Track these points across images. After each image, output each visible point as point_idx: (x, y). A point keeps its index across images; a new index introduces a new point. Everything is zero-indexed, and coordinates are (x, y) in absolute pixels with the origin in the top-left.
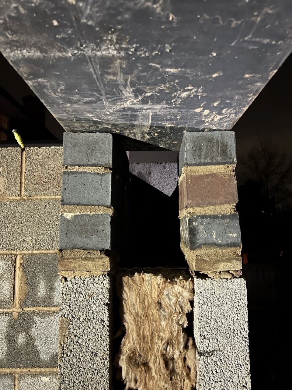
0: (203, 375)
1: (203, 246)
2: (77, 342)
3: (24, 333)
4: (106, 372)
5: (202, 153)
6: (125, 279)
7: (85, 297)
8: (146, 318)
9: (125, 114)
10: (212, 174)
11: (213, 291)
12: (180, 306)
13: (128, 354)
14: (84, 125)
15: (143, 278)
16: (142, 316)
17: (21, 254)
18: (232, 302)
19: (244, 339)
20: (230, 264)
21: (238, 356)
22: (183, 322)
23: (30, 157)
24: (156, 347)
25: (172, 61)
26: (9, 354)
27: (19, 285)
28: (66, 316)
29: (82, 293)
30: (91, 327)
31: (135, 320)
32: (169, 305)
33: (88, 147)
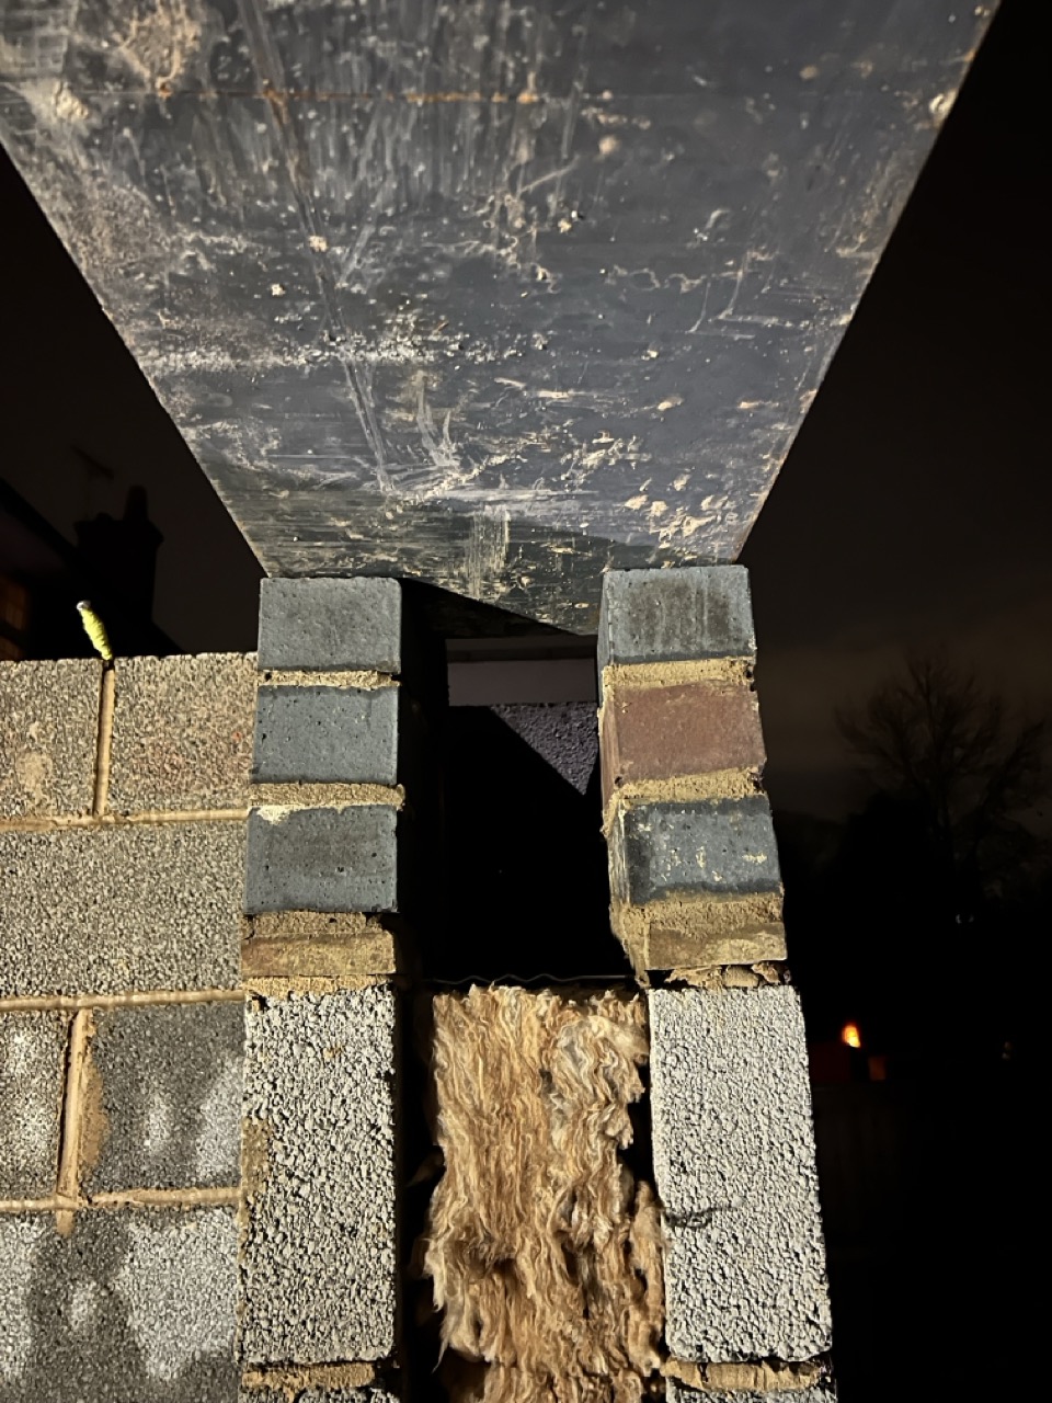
0: (684, 1287)
1: (668, 894)
2: (296, 1195)
3: (94, 1284)
4: (385, 1288)
5: (658, 628)
6: (441, 1002)
7: (319, 1055)
8: (507, 1120)
9: (437, 519)
10: (689, 686)
11: (705, 1025)
12: (607, 1080)
13: (453, 1235)
14: (321, 552)
15: (493, 999)
16: (494, 1115)
17: (88, 1008)
18: (761, 1058)
19: (803, 1170)
20: (752, 944)
21: (786, 1225)
22: (617, 1130)
23: (129, 689)
24: (538, 1210)
25: (551, 372)
26: (39, 1362)
27: (81, 1112)
28: (263, 1114)
29: (310, 1044)
30: (340, 1148)
31: (472, 1129)
32: (576, 1080)
33: (329, 618)
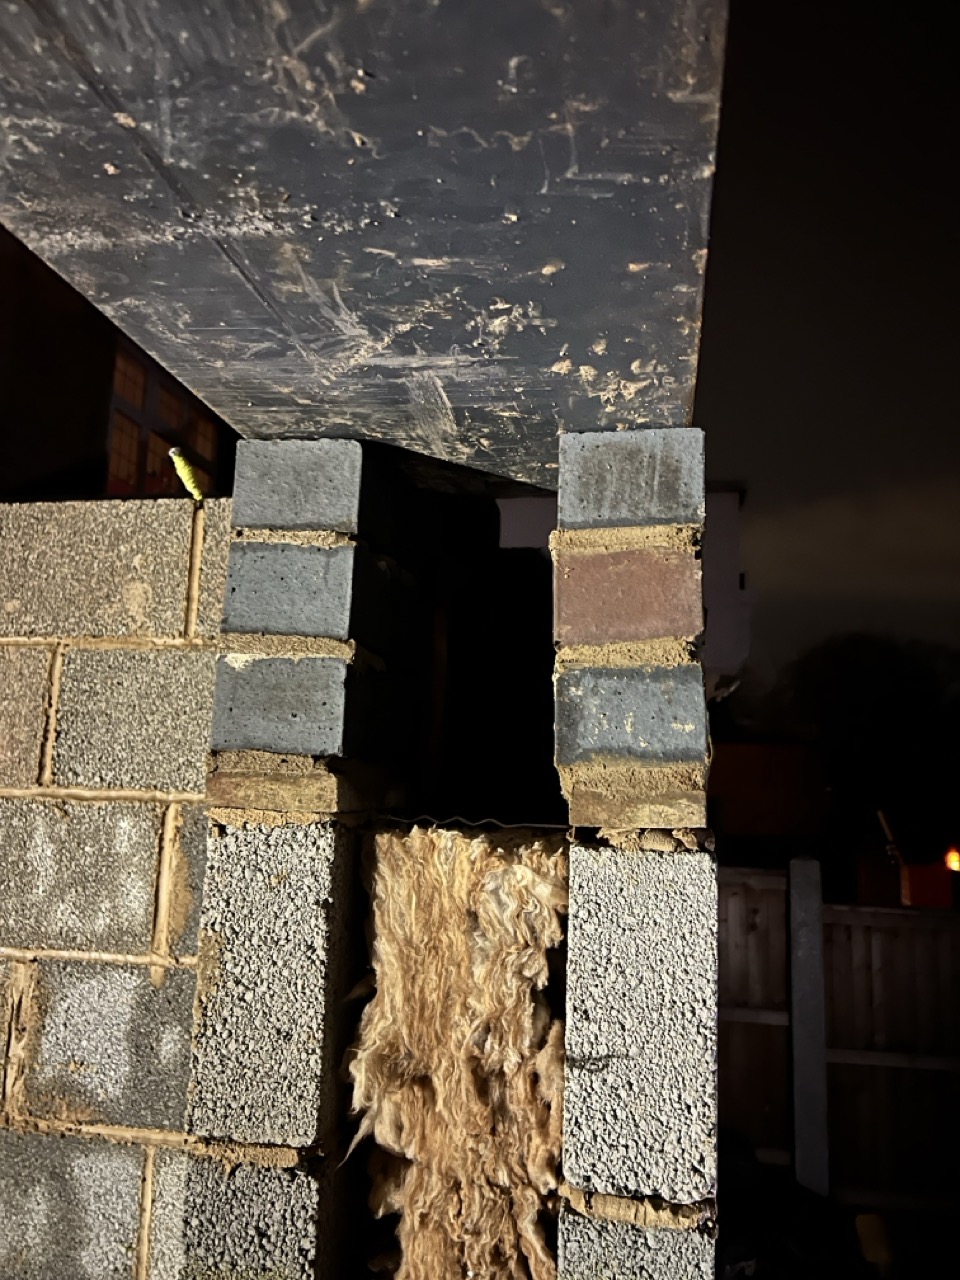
0: (577, 1122)
1: (593, 756)
2: (242, 999)
3: (179, 1028)
4: (312, 1087)
5: (607, 493)
6: (383, 840)
7: (267, 881)
8: (433, 952)
9: (372, 386)
10: (633, 553)
11: (618, 884)
12: (528, 925)
13: (378, 1048)
14: (280, 417)
15: (432, 841)
16: (422, 946)
17: (179, 802)
18: (671, 920)
19: (702, 1030)
20: (671, 811)
21: (680, 1079)
22: (533, 972)
23: (216, 527)
24: (455, 1036)
27: (171, 888)
28: (217, 927)
29: (260, 870)
30: (280, 963)
31: (402, 957)
32: (499, 921)
33: (296, 479)
